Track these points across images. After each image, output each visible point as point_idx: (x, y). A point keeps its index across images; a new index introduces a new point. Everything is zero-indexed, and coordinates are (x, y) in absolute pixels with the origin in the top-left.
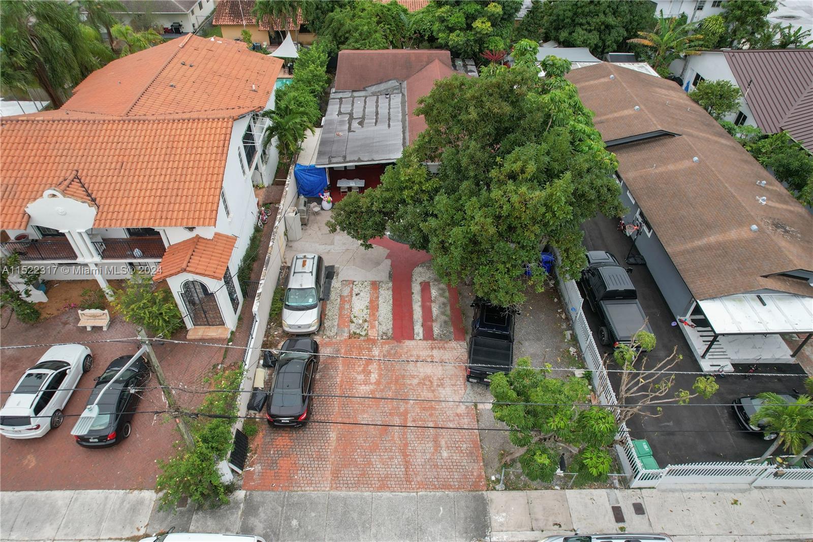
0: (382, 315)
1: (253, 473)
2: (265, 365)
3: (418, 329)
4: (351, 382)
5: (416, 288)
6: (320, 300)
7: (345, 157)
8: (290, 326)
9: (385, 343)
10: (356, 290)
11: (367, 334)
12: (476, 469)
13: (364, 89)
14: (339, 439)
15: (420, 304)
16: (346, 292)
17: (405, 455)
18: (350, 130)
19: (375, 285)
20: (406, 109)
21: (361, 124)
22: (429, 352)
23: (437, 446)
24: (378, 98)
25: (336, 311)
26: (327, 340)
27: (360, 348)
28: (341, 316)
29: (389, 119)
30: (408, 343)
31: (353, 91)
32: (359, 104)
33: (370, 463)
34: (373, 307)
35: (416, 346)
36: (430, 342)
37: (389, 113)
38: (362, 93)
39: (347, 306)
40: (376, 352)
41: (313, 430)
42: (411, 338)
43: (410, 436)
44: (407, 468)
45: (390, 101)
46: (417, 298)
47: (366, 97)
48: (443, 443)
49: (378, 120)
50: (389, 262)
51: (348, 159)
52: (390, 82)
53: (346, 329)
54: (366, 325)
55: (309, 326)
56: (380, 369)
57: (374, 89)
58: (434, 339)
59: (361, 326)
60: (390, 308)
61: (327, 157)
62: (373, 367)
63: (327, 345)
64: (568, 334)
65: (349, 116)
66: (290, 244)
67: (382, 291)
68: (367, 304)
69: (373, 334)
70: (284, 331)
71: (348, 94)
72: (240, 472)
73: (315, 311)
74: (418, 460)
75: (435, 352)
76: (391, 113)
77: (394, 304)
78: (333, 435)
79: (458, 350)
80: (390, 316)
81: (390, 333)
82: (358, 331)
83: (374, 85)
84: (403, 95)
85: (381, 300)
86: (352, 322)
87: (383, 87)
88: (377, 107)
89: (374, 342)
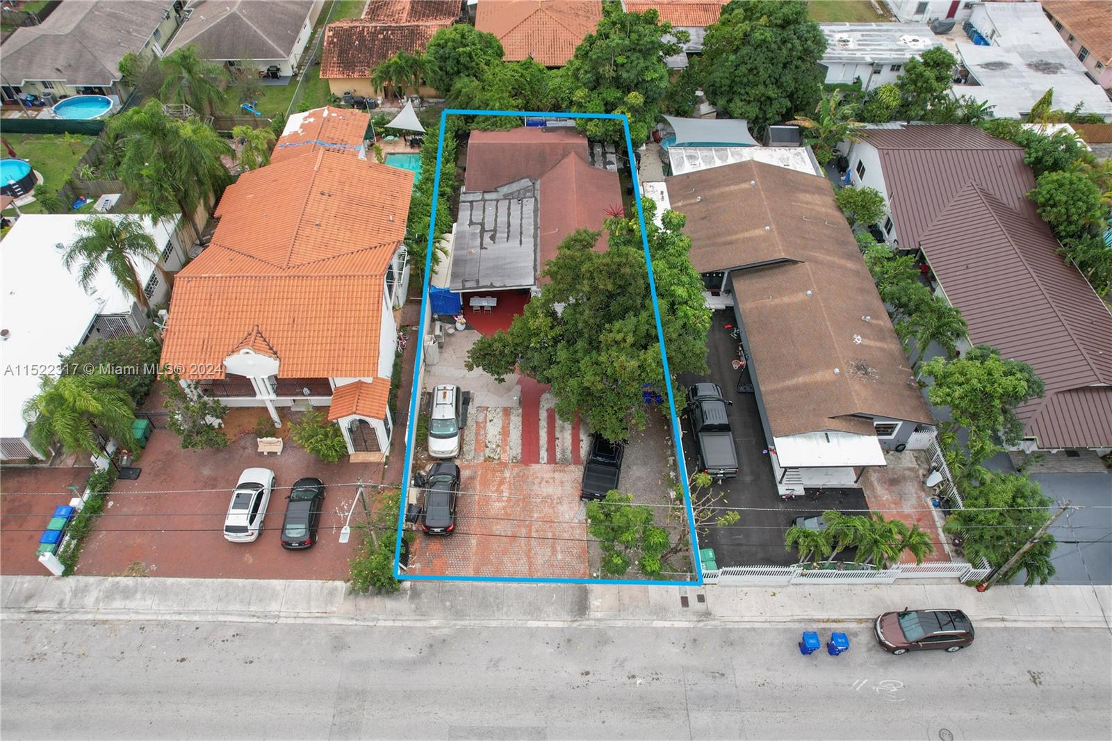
0: (513, 441)
1: (415, 569)
2: (416, 485)
3: (544, 454)
4: (486, 500)
5: (543, 415)
6: (460, 429)
7: (478, 281)
8: (434, 452)
9: (514, 466)
10: (490, 417)
11: (499, 458)
12: (582, 568)
13: (496, 191)
14: (478, 545)
15: (546, 430)
16: (481, 419)
17: (529, 557)
18: (482, 247)
19: (507, 412)
20: (539, 220)
21: (493, 238)
22: (551, 475)
23: (554, 551)
24: (510, 203)
25: (473, 437)
26: (466, 463)
27: (494, 471)
28: (477, 441)
29: (521, 233)
30: (534, 467)
31: (484, 192)
32: (490, 210)
33: (502, 563)
34: (505, 432)
35: (542, 469)
36: (553, 465)
37: (521, 224)
38: (493, 196)
39: (482, 432)
40: (507, 474)
41: (457, 539)
42: (537, 462)
43: (534, 543)
44: (530, 567)
45: (522, 207)
46: (543, 424)
47: (498, 201)
48: (559, 548)
49: (510, 234)
50: (519, 388)
51: (481, 285)
52: (523, 181)
53: (482, 454)
54: (499, 449)
55: (452, 452)
56: (510, 488)
57: (505, 190)
58: (556, 463)
59: (494, 451)
60: (520, 434)
61: (461, 281)
62: (505, 487)
63: (468, 467)
64: (671, 459)
65: (480, 226)
66: (429, 369)
67: (513, 418)
68: (499, 429)
69: (504, 458)
70: (429, 455)
71: (478, 196)
72: (405, 568)
73: (455, 440)
74: (539, 561)
75: (557, 475)
76: (523, 225)
77: (523, 430)
78: (474, 541)
79: (575, 473)
80: (520, 442)
81: (519, 457)
82: (492, 455)
83: (506, 185)
84: (536, 199)
85: (512, 426)
86: (487, 447)
87: (515, 187)
88: (509, 215)
89: (505, 465)
